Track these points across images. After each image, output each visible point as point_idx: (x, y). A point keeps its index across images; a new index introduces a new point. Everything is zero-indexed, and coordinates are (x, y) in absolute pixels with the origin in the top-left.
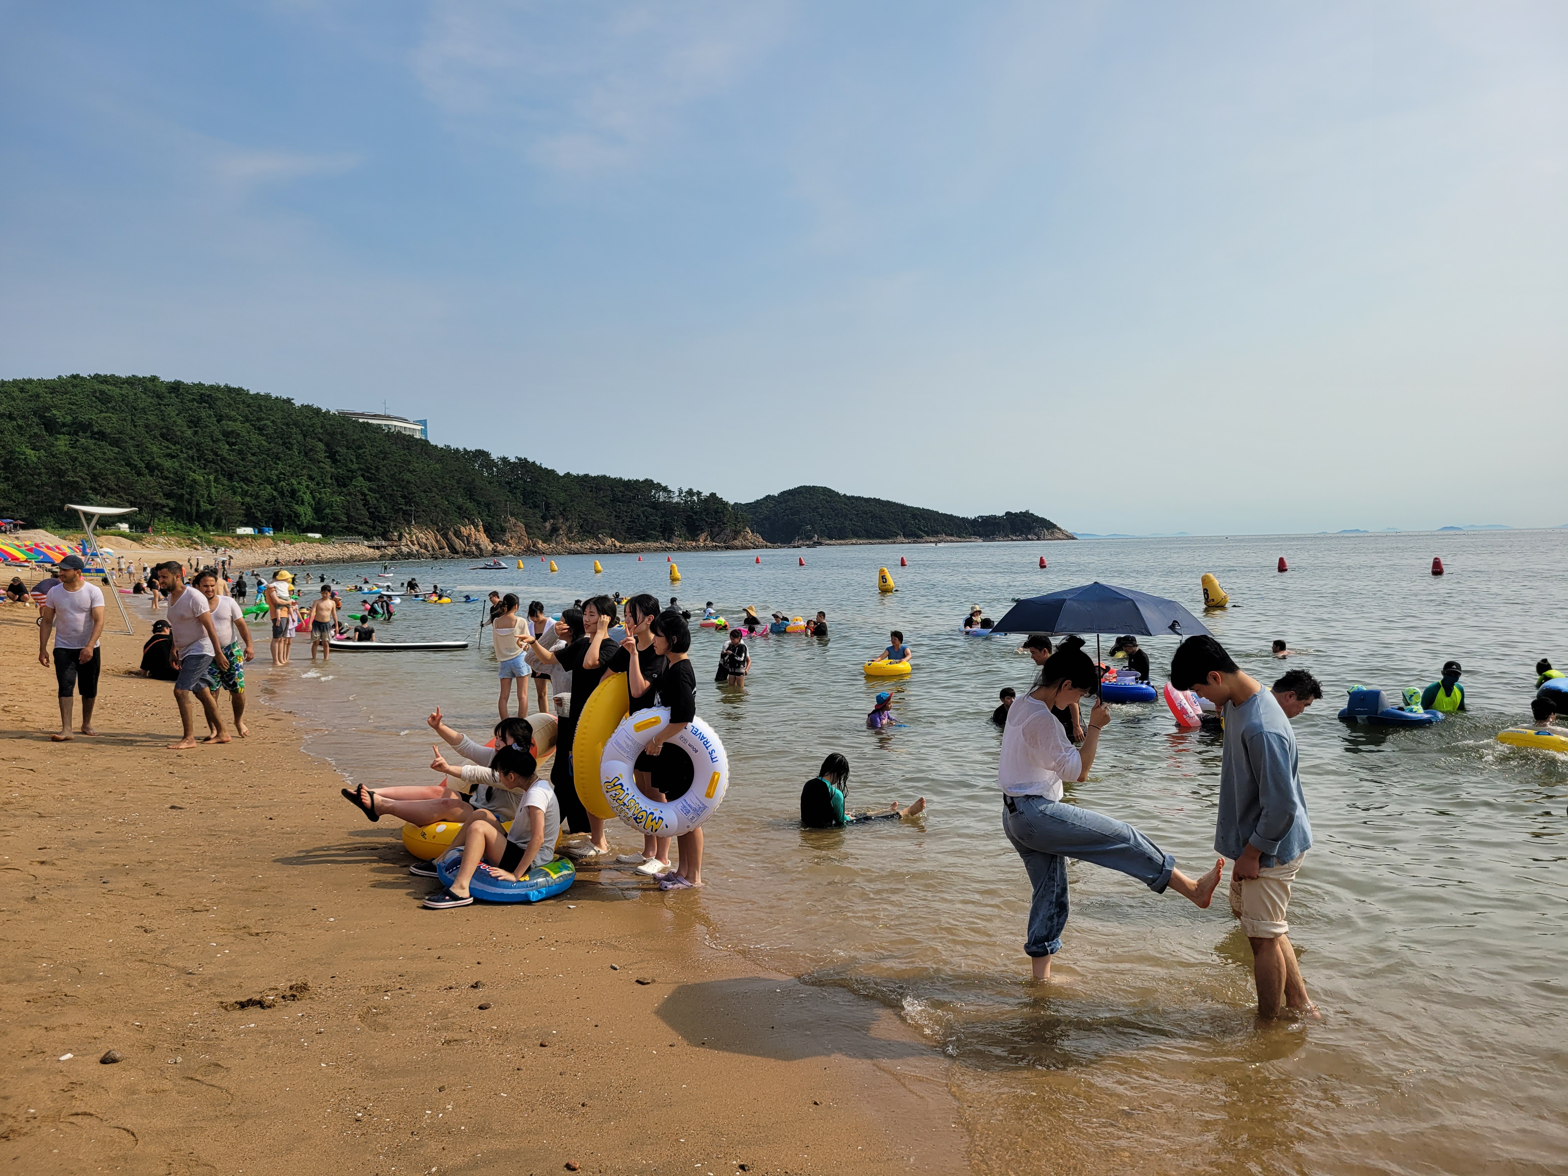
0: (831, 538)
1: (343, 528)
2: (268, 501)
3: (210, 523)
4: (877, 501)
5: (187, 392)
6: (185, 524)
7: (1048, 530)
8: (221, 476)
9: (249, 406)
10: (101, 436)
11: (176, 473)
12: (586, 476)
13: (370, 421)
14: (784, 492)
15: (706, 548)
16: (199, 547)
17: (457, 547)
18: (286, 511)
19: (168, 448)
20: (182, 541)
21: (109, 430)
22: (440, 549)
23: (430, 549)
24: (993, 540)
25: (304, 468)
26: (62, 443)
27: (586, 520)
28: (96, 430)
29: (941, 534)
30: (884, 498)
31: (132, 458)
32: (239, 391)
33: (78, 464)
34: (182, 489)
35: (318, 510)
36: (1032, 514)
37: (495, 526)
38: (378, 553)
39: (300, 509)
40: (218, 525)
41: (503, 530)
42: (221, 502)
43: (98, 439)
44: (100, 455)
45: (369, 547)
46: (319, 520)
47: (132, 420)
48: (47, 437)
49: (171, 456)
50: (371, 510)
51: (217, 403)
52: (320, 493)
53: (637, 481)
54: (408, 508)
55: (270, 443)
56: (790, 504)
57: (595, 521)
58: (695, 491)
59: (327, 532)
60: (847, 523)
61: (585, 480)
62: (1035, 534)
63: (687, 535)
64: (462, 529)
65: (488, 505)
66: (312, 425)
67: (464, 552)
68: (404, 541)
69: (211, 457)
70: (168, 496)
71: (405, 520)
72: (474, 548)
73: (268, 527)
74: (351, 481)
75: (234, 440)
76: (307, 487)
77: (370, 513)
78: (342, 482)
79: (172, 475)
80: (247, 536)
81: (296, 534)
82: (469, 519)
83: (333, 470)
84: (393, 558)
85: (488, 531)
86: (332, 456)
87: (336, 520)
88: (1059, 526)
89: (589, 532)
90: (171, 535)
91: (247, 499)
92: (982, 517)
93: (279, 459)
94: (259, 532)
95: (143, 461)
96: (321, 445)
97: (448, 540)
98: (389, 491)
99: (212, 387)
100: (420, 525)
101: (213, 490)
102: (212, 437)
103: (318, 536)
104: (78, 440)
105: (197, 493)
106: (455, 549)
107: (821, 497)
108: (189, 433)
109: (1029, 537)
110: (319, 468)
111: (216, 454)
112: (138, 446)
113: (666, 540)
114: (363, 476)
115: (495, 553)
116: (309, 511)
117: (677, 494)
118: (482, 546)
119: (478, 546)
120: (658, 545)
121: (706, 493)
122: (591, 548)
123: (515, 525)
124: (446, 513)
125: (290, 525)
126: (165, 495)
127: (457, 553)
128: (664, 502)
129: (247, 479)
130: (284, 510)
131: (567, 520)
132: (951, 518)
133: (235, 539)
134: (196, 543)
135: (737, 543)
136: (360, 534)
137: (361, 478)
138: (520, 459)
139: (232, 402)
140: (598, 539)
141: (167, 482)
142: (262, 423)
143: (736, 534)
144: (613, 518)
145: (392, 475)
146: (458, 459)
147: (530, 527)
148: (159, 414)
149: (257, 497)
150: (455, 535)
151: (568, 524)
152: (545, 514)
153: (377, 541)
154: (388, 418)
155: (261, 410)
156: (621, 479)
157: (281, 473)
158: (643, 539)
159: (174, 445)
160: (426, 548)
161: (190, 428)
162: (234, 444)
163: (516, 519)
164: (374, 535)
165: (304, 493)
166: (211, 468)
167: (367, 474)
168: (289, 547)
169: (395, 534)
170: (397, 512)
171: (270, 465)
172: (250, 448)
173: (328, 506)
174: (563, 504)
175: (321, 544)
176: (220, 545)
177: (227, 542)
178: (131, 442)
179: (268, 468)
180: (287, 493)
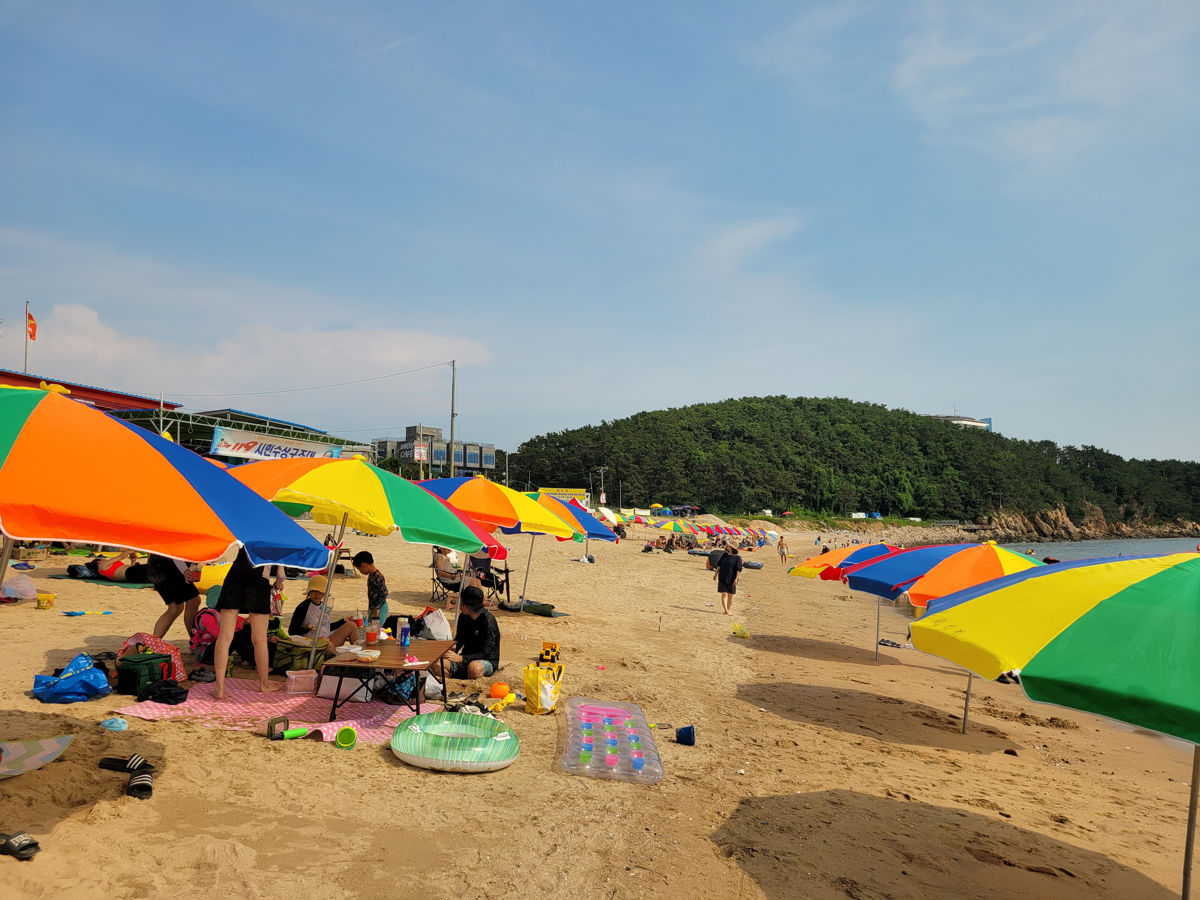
1: (940, 513)
2: (877, 489)
3: (830, 509)
5: (808, 404)
6: (811, 510)
8: (838, 469)
9: (854, 411)
10: (750, 439)
11: (804, 467)
12: (1154, 461)
16: (826, 530)
17: (1045, 530)
18: (892, 498)
19: (797, 447)
20: (812, 525)
21: (756, 435)
22: (1029, 532)
23: (1019, 532)
25: (903, 459)
26: (724, 446)
27: (1162, 503)
28: (746, 435)
31: (772, 456)
32: (846, 400)
33: (735, 461)
34: (810, 480)
35: (917, 497)
37: (1075, 510)
38: (975, 536)
39: (902, 496)
40: (837, 510)
41: (1082, 514)
42: (840, 491)
43: (748, 442)
44: (750, 454)
45: (965, 530)
46: (918, 506)
47: (772, 426)
48: (713, 443)
49: (801, 455)
50: (963, 496)
51: (831, 410)
52: (918, 481)
54: (996, 493)
55: (873, 440)
57: (1171, 505)
59: (925, 516)
64: (1049, 513)
65: (1064, 491)
66: (905, 425)
67: (1053, 535)
68: (994, 524)
69: (830, 453)
70: (800, 486)
71: (994, 505)
72: (1063, 531)
73: (877, 512)
74: (942, 470)
75: (846, 439)
76: (907, 476)
77: (963, 499)
78: (936, 472)
79: (802, 469)
80: (862, 520)
81: (899, 518)
82: (1051, 503)
83: (926, 461)
85: (1068, 515)
86: (924, 450)
87: (934, 505)
89: (1166, 516)
90: (803, 519)
91: (860, 488)
93: (881, 453)
94: (870, 517)
95: (780, 458)
96: (915, 440)
97: (1035, 523)
98: (978, 478)
99: (824, 400)
100: (1008, 509)
101: (833, 481)
102: (830, 438)
103: (918, 520)
104: (734, 444)
105: (820, 483)
106: (1043, 533)
108: (812, 434)
110: (915, 460)
111: (833, 451)
112: (776, 446)
114: (952, 465)
115: (1085, 537)
116: (910, 498)
118: (1070, 530)
119: (1066, 529)
122: (1171, 532)
123: (1092, 509)
124: (1031, 497)
125: (894, 510)
126: (798, 485)
127: (1045, 536)
129: (859, 470)
130: (890, 497)
131: (1142, 504)
133: (853, 523)
134: (823, 526)
136: (953, 517)
137: (951, 468)
138: (1086, 447)
139: (841, 409)
140: (1177, 523)
141: (799, 474)
142: (866, 424)
144: (1190, 501)
145: (980, 463)
147: (1107, 511)
148: (789, 422)
149: (868, 485)
150: (1041, 519)
151: (1143, 508)
152: (1118, 499)
153: (969, 525)
154: (959, 418)
155: (863, 414)
156: (1193, 463)
157: (886, 465)
159: (802, 445)
160: (1016, 531)
161: (812, 431)
162: (846, 442)
163: (1093, 503)
164: (967, 519)
165: (905, 482)
166: (829, 463)
167: (955, 464)
168: (898, 531)
169: (985, 518)
170: (986, 497)
171: (876, 458)
172: (859, 445)
173: (926, 493)
174: (1137, 488)
175: (923, 527)
176: (842, 528)
177: (847, 525)
178: (771, 444)
179: (875, 461)
180: (891, 482)
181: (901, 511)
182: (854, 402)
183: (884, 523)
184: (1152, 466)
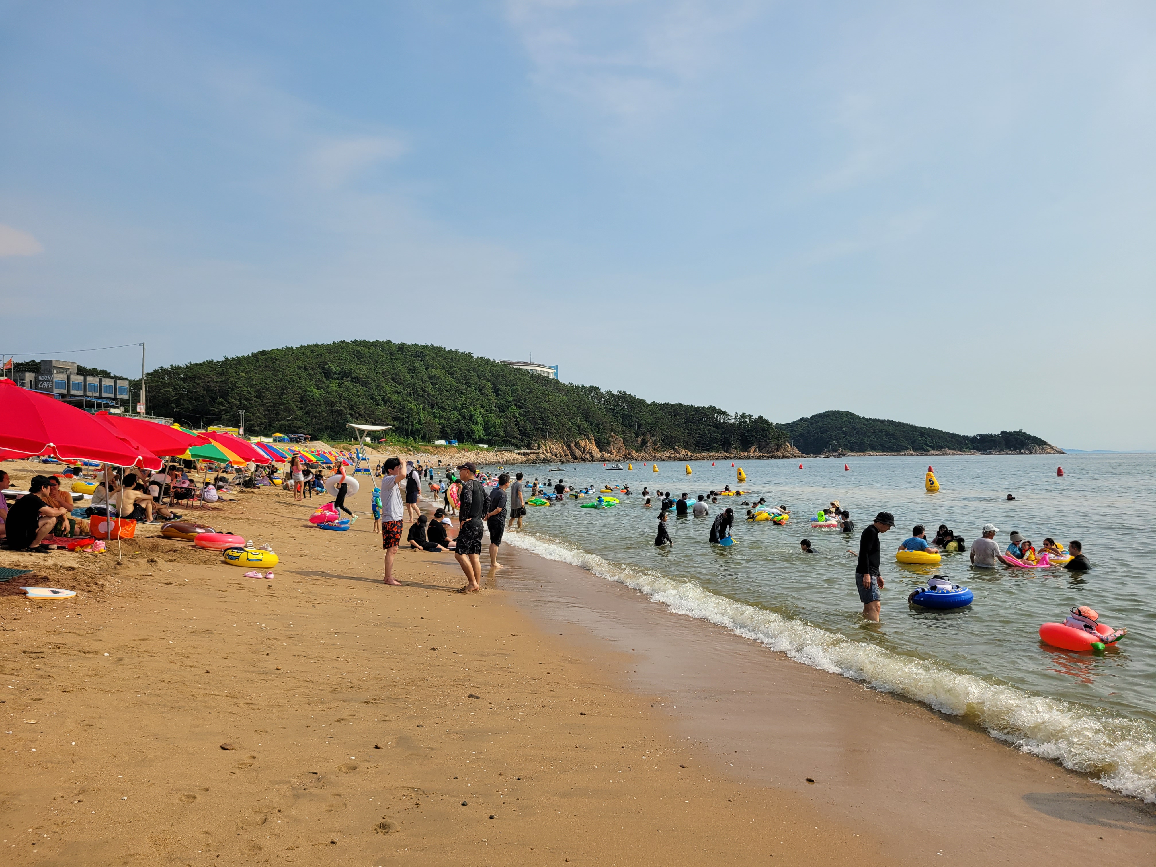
0: (852, 451)
1: (502, 441)
2: (455, 423)
3: (419, 437)
4: (891, 422)
5: (408, 350)
6: (404, 438)
7: (1039, 445)
8: (426, 406)
9: (445, 359)
10: (357, 380)
11: (400, 404)
12: (667, 404)
13: (521, 367)
14: (815, 415)
15: (755, 457)
16: (412, 453)
17: (577, 455)
19: (395, 387)
20: (402, 449)
21: (361, 376)
22: (565, 456)
23: (558, 456)
24: (991, 453)
25: (478, 399)
26: (334, 385)
27: (667, 436)
28: (354, 376)
29: (944, 448)
30: (896, 420)
31: (374, 394)
32: (439, 349)
33: (343, 398)
34: (403, 414)
35: (486, 429)
36: (1024, 433)
37: (603, 440)
38: (524, 458)
39: (475, 428)
40: (424, 438)
41: (608, 443)
42: (426, 423)
43: (355, 382)
44: (356, 392)
45: (519, 454)
46: (487, 435)
47: (375, 369)
48: (325, 381)
49: (397, 393)
50: (520, 428)
51: (426, 357)
52: (488, 417)
53: (704, 407)
54: (545, 427)
55: (457, 383)
56: (820, 424)
57: (673, 437)
58: (747, 414)
59: (491, 443)
60: (866, 439)
61: (666, 406)
62: (1028, 449)
63: (741, 447)
64: (581, 442)
65: (598, 425)
66: (484, 371)
67: (582, 458)
68: (541, 449)
69: (421, 393)
71: (542, 435)
72: (588, 455)
73: (455, 440)
74: (508, 408)
75: (436, 382)
76: (480, 412)
77: (519, 430)
78: (502, 409)
79: (397, 405)
80: (442, 446)
81: (472, 445)
82: (585, 435)
83: (497, 401)
84: (534, 462)
85: (598, 443)
86: (496, 392)
87: (498, 435)
88: (1049, 442)
89: (669, 445)
90: (396, 445)
91: (443, 421)
92: (980, 435)
93: (463, 394)
94: (449, 444)
95: (380, 396)
96: (489, 384)
97: (570, 450)
98: (533, 415)
99: (423, 346)
100: (552, 439)
101: (422, 415)
102: (422, 380)
103: (485, 446)
104: (343, 383)
105: (412, 417)
106: (575, 456)
107: (845, 419)
108: (409, 377)
109: (1022, 451)
110: (488, 400)
111: (424, 391)
112: (378, 386)
113: (725, 451)
114: (516, 405)
115: (603, 459)
116: (481, 429)
117: (734, 416)
118: (594, 454)
119: (591, 454)
120: (719, 454)
121: (755, 416)
122: (670, 457)
123: (616, 439)
124: (569, 430)
125: (468, 438)
126: (393, 418)
127: (577, 459)
128: (724, 423)
129: (443, 407)
130: (465, 428)
131: (653, 436)
132: (953, 436)
133: (434, 448)
134: (410, 450)
135: (779, 453)
136: (513, 445)
137: (514, 407)
138: (620, 392)
139: (435, 356)
140: (675, 450)
141: (395, 410)
142: (453, 370)
143: (779, 447)
144: (686, 435)
145: (535, 404)
146: (578, 392)
147: (627, 441)
148: (391, 365)
149: (448, 419)
150: (575, 446)
151: (654, 439)
152: (637, 432)
153: (524, 450)
154: (532, 364)
155: (453, 361)
156: (692, 406)
157: (464, 403)
158: (708, 451)
159: (400, 385)
160: (556, 455)
161: (409, 374)
162: (435, 384)
163: (617, 435)
164: (522, 446)
165: (478, 417)
166: (421, 400)
167: (518, 404)
168: (468, 454)
169: (536, 445)
170: (537, 429)
171: (457, 398)
172: (445, 387)
173: (493, 426)
174: (651, 424)
175: (488, 452)
176: (425, 452)
177: (429, 450)
178: (374, 384)
179: (456, 400)
180: (467, 417)
181: (474, 439)
182: (447, 350)
183: (458, 448)
184: (666, 408)
